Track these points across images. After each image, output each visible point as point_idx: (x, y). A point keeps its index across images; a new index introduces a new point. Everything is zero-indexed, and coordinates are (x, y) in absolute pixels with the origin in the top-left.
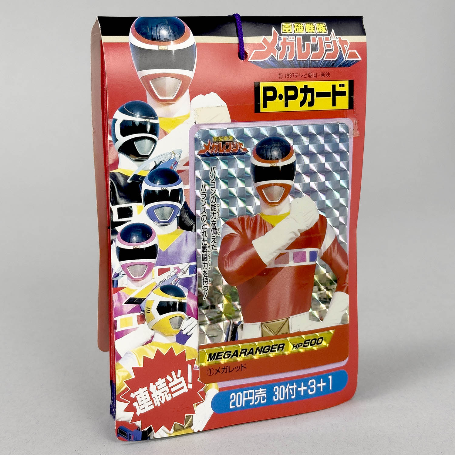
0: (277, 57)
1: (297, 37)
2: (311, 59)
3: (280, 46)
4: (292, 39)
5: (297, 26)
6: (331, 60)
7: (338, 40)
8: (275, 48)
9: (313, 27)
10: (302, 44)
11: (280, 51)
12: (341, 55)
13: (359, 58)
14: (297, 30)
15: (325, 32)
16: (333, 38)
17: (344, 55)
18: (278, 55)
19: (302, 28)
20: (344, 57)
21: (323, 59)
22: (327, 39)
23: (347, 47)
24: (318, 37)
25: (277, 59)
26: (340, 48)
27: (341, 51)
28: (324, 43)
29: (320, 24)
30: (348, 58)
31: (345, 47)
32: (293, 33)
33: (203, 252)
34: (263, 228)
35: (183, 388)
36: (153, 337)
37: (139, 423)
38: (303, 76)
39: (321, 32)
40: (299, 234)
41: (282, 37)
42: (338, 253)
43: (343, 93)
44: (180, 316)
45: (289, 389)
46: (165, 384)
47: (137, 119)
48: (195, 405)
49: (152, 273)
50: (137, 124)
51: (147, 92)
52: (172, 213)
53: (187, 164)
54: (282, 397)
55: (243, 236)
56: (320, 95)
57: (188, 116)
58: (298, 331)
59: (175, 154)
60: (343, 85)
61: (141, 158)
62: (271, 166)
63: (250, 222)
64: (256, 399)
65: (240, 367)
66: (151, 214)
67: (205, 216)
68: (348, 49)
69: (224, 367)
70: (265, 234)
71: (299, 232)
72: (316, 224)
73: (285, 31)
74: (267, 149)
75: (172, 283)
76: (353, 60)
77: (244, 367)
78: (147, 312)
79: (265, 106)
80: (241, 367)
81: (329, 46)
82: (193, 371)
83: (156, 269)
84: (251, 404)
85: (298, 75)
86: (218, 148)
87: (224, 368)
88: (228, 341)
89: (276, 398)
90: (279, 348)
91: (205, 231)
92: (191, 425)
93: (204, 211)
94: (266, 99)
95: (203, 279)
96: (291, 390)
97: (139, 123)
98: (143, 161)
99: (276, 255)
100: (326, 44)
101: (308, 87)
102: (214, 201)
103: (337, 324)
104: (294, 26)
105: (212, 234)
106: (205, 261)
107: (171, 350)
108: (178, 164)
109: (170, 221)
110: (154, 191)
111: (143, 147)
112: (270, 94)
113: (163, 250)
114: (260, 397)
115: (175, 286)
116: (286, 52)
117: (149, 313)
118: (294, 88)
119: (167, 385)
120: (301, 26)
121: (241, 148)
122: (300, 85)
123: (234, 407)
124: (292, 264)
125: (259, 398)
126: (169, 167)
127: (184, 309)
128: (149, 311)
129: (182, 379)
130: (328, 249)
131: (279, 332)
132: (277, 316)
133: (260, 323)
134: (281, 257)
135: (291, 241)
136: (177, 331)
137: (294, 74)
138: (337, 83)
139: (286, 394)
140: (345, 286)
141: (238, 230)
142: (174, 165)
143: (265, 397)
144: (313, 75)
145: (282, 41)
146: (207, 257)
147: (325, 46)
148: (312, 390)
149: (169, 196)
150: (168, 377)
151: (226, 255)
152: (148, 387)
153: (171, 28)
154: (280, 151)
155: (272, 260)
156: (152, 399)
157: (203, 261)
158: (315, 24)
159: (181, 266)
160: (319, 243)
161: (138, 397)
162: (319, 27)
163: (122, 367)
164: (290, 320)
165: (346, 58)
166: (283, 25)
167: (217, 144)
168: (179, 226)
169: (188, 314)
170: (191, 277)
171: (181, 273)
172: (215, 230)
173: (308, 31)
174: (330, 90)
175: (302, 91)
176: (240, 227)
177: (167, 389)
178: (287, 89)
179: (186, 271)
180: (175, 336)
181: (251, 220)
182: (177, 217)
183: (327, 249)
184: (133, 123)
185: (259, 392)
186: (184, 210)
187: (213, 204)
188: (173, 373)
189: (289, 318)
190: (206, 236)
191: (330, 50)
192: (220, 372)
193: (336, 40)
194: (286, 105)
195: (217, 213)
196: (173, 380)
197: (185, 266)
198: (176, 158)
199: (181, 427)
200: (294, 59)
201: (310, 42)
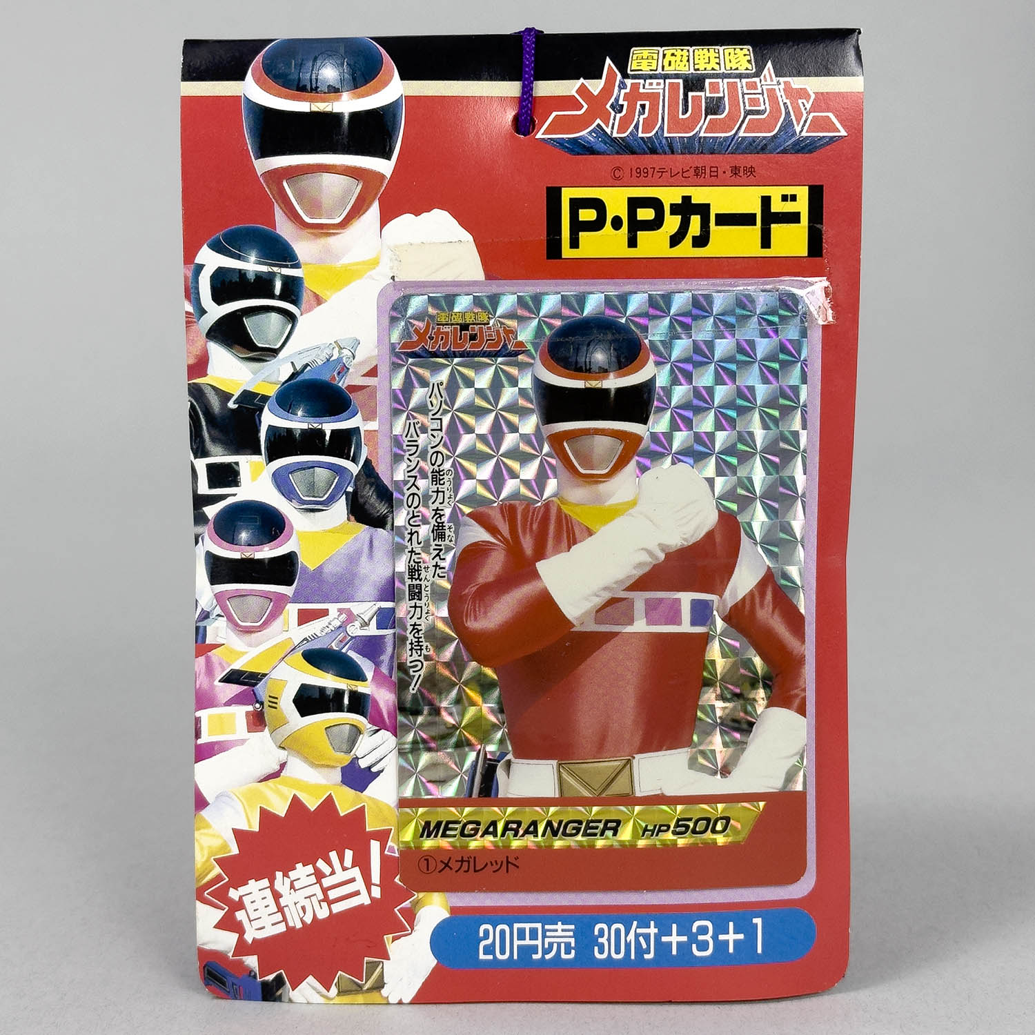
0: (613, 128)
1: (668, 81)
2: (702, 134)
3: (621, 102)
4: (654, 86)
5: (673, 55)
6: (759, 137)
7: (782, 86)
8: (608, 106)
9: (715, 57)
10: (681, 96)
11: (618, 116)
12: (788, 124)
13: (839, 131)
14: (670, 65)
16: (769, 82)
17: (798, 124)
18: (613, 124)
19: (685, 59)
20: (798, 129)
21: (736, 133)
22: (752, 86)
23: (806, 104)
24: (726, 81)
25: (612, 132)
26: (786, 108)
27: (788, 113)
28: (743, 94)
29: (735, 49)
30: (807, 132)
31: (801, 105)
32: (660, 70)
33: (412, 579)
34: (565, 535)
35: (357, 893)
36: (283, 766)
37: (252, 961)
38: (680, 174)
40: (662, 556)
41: (629, 82)
42: (777, 610)
43: (794, 218)
44: (353, 725)
45: (637, 936)
46: (313, 879)
47: (252, 265)
48: (388, 938)
49: (281, 617)
50: (251, 277)
51: (277, 208)
52: (334, 484)
53: (373, 373)
54: (618, 951)
55: (513, 548)
56: (724, 220)
57: (374, 263)
58: (659, 792)
59: (341, 348)
60: (794, 198)
61: (261, 355)
62: (588, 386)
63: (530, 517)
64: (546, 946)
65: (502, 862)
66: (281, 482)
67: (416, 496)
68: (808, 110)
69: (462, 857)
70: (569, 548)
71: (663, 550)
72: (710, 535)
73: (639, 68)
74: (579, 345)
75: (333, 645)
76: (824, 137)
77: (512, 864)
78: (269, 706)
79: (575, 244)
80: (505, 863)
81: (754, 102)
82: (384, 859)
83: (292, 610)
84: (535, 957)
85: (667, 172)
86: (451, 337)
87: (462, 861)
88: (473, 796)
89: (601, 952)
90: (606, 828)
91: (416, 532)
92: (379, 985)
93: (414, 484)
94: (578, 227)
95: (412, 644)
96: (641, 939)
97: (256, 275)
99: (598, 601)
100: (747, 96)
101: (693, 202)
102: (439, 462)
103: (774, 788)
104: (664, 56)
105: (434, 540)
106: (415, 601)
107: (329, 803)
108: (350, 371)
109: (328, 502)
110: (289, 431)
111: (264, 329)
112: (587, 215)
113: (312, 567)
114: (559, 945)
115: (339, 652)
117: (276, 708)
118: (655, 204)
119: (319, 881)
120: (682, 56)
121: (510, 341)
122: (670, 196)
123: (491, 957)
124: (640, 626)
125: (555, 946)
126: (326, 377)
127: (363, 708)
128: (274, 705)
129: (356, 872)
130: (744, 599)
131: (604, 790)
133: (554, 762)
134: (613, 607)
135: (638, 573)
136: (346, 759)
137: (654, 168)
138: (775, 193)
139: (628, 945)
140: (797, 695)
141: (501, 534)
142: (339, 373)
143: (573, 945)
144: (708, 171)
145: (628, 90)
146: (420, 592)
147: (744, 103)
148: (703, 946)
149: (327, 443)
150: (321, 864)
151: (471, 589)
152: (272, 880)
153: (348, 64)
154: (612, 351)
155: (587, 613)
156: (280, 909)
157: (410, 600)
158: (721, 49)
159: (356, 608)
160: (718, 581)
161: (246, 900)
162: (731, 58)
163: (208, 826)
164: (635, 762)
165: (802, 130)
166: (635, 52)
167: (447, 329)
168: (353, 515)
169: (372, 722)
170: (382, 637)
171: (357, 624)
172: (442, 529)
173: (700, 67)
174: (756, 209)
175: (675, 209)
176: (504, 529)
177: (317, 889)
178: (634, 204)
179: (370, 620)
180: (339, 769)
181: (533, 513)
182: (347, 493)
183: (740, 597)
184: (242, 274)
185: (557, 931)
186: (363, 480)
187: (436, 468)
188: (333, 855)
189: (634, 758)
190: (419, 544)
191: (758, 112)
192: (451, 869)
193: (776, 87)
194: (632, 243)
195: (445, 490)
196: (333, 873)
197: (366, 608)
198: (344, 358)
199: (355, 987)
200: (657, 132)
201: (704, 93)
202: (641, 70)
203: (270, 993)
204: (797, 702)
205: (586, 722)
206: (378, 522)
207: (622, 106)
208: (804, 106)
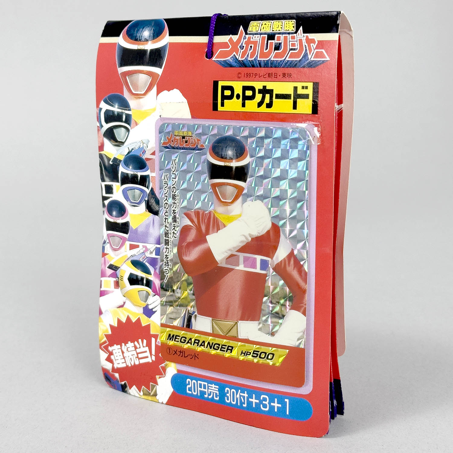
0: (239, 56)
1: (262, 36)
2: (272, 59)
3: (243, 45)
4: (256, 38)
5: (265, 24)
6: (294, 60)
7: (305, 38)
8: (238, 47)
9: (281, 25)
10: (266, 42)
11: (242, 51)
12: (306, 55)
13: (326, 58)
14: (263, 29)
15: (292, 30)
16: (300, 36)
17: (310, 54)
18: (240, 54)
19: (270, 26)
20: (310, 57)
21: (285, 58)
22: (293, 38)
23: (314, 45)
24: (283, 35)
25: (239, 58)
26: (306, 47)
27: (306, 50)
28: (289, 41)
29: (289, 21)
30: (313, 58)
31: (312, 46)
32: (259, 31)
33: (166, 237)
34: (216, 226)
35: (147, 357)
36: (124, 303)
37: (117, 375)
38: (263, 76)
39: (288, 30)
40: (250, 239)
41: (247, 36)
42: (295, 268)
43: (306, 96)
44: (147, 292)
45: (240, 396)
46: (134, 349)
47: (116, 109)
48: (157, 377)
49: (125, 246)
50: (116, 113)
51: (124, 87)
52: (141, 196)
53: (153, 154)
54: (234, 401)
55: (199, 229)
56: (279, 96)
57: (154, 110)
58: (247, 338)
59: (143, 143)
60: (307, 88)
61: (119, 144)
62: (225, 165)
63: (204, 217)
64: (209, 393)
65: (193, 355)
66: (125, 194)
67: (167, 204)
68: (314, 48)
69: (181, 351)
70: (217, 231)
71: (250, 237)
72: (268, 232)
73: (252, 30)
74: (223, 147)
75: (141, 259)
76: (320, 60)
77: (196, 356)
78: (121, 280)
79: (223, 105)
80: (194, 356)
81: (293, 45)
82: (156, 346)
83: (128, 244)
84: (205, 396)
85: (257, 75)
86: (179, 141)
87: (180, 352)
88: (184, 327)
89: (228, 400)
90: (228, 349)
91: (167, 218)
92: (155, 395)
93: (166, 199)
94: (224, 98)
95: (165, 263)
96: (242, 397)
97: (117, 113)
98: (120, 146)
99: (227, 255)
100: (291, 42)
101: (267, 88)
102: (175, 191)
103: (291, 345)
104: (262, 24)
105: (173, 222)
106: (167, 246)
107: (139, 320)
108: (147, 152)
109: (139, 203)
110: (127, 174)
111: (120, 134)
112: (227, 93)
113: (134, 228)
114: (213, 393)
115: (142, 262)
116: (248, 51)
117: (122, 281)
118: (252, 89)
119: (135, 350)
120: (269, 25)
121: (199, 144)
122: (258, 85)
123: (190, 392)
124: (241, 267)
125: (212, 393)
126: (139, 154)
127: (150, 285)
128: (122, 279)
129: (147, 349)
130: (281, 261)
131: (227, 333)
132: (226, 317)
133: (211, 319)
134: (231, 258)
135: (242, 245)
136: (144, 305)
137: (253, 73)
138: (299, 85)
139: (237, 399)
140: (303, 306)
141: (194, 222)
142: (143, 153)
143: (218, 394)
144: (273, 75)
145: (246, 40)
146: (168, 243)
147: (289, 45)
148: (265, 406)
149: (139, 180)
150: (136, 343)
151: (185, 244)
152: (121, 346)
153: (153, 30)
154: (234, 150)
155: (223, 259)
156: (124, 358)
157: (165, 245)
158: (284, 21)
159: (149, 246)
160: (271, 253)
161: (114, 352)
162: (287, 25)
163: (102, 322)
164: (239, 324)
165: (311, 57)
166: (252, 23)
167: (178, 138)
168: (147, 209)
169: (153, 291)
170: (157, 258)
171: (149, 252)
172: (176, 218)
173: (275, 30)
174: (291, 92)
175: (260, 91)
176: (195, 220)
177: (134, 352)
178: (245, 88)
179: (153, 252)
180: (142, 308)
181: (205, 215)
182: (145, 200)
183: (280, 260)
185: (212, 387)
186: (151, 195)
187: (174, 194)
188: (140, 340)
189: (238, 322)
190: (168, 223)
191: (294, 49)
192: (177, 354)
193: (303, 38)
194: (244, 105)
195: (177, 203)
196: (140, 348)
197: (152, 247)
198: (144, 147)
199: (148, 393)
200: (255, 58)
201: (274, 41)
202: (252, 31)
203: (123, 389)
204: (303, 309)
205: (222, 304)
206: (156, 213)
207: (244, 46)
208: (313, 46)
